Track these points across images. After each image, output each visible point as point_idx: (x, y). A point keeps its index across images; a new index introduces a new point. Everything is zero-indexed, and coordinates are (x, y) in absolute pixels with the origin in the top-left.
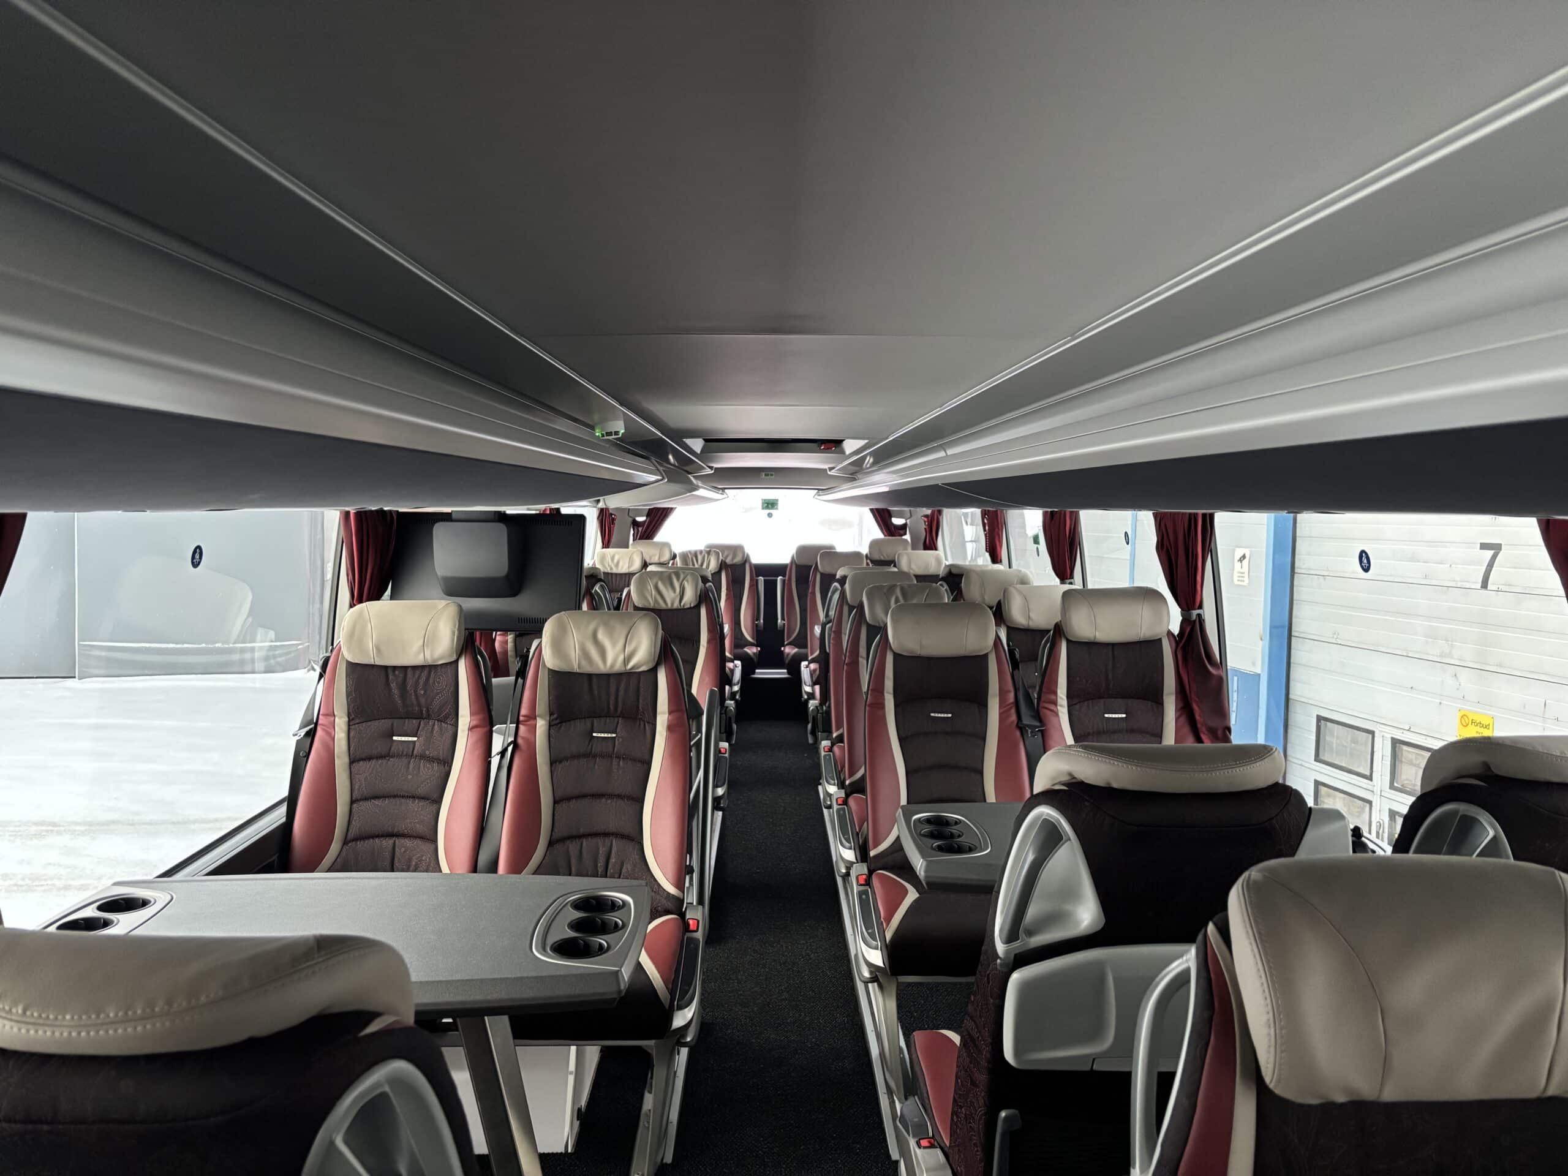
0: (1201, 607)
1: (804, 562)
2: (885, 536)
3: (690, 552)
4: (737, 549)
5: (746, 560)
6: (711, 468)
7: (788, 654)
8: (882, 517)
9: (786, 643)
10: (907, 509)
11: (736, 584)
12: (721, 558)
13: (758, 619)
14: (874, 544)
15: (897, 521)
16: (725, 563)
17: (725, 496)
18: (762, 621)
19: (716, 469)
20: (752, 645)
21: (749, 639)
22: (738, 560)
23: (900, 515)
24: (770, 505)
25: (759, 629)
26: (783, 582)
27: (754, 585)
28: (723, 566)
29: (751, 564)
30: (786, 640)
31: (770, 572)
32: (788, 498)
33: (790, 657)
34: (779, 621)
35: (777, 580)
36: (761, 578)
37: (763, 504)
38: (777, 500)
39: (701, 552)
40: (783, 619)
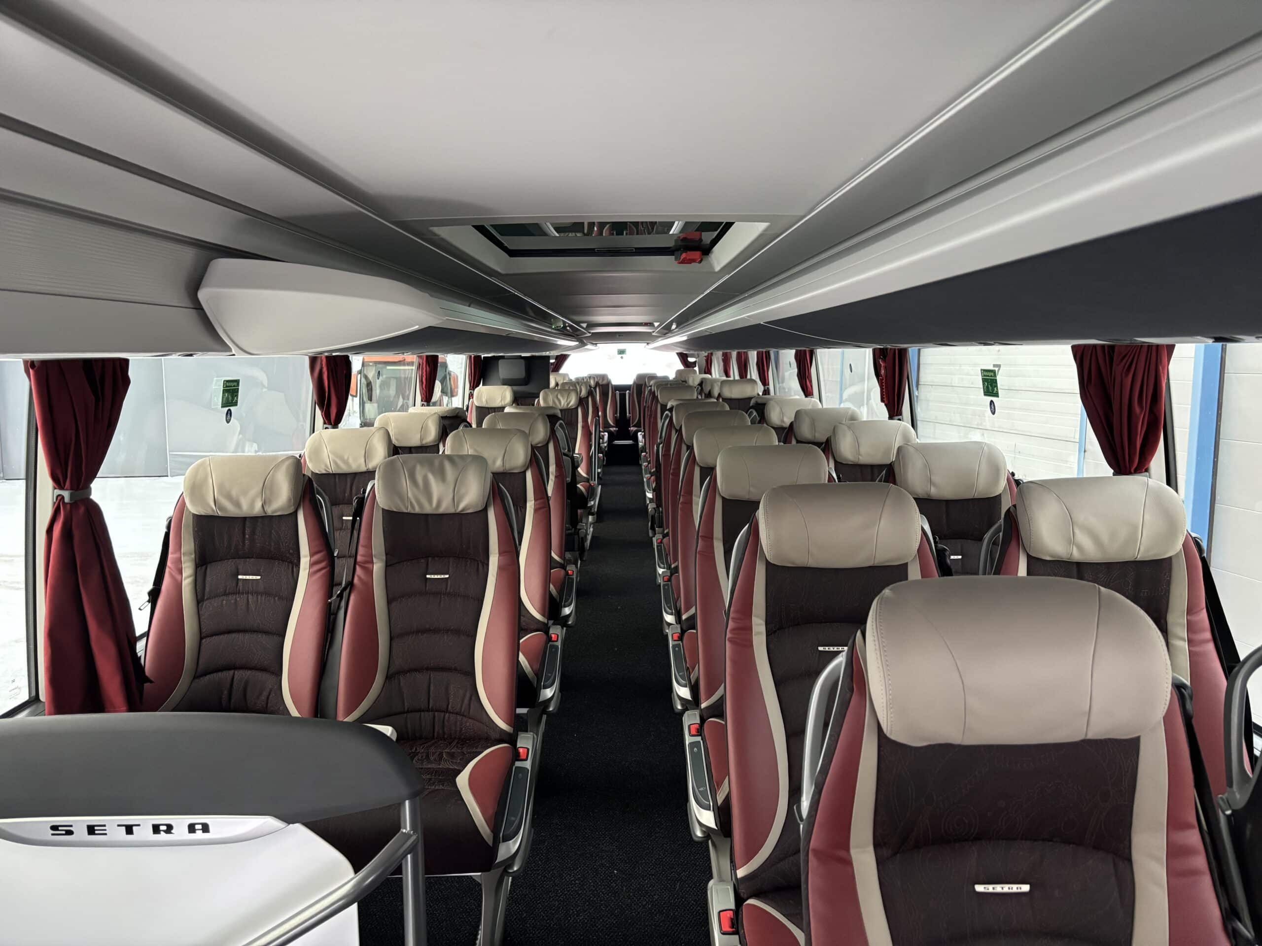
0: (768, 385)
1: (640, 383)
2: (685, 368)
3: (580, 378)
4: (604, 377)
5: (608, 383)
6: (590, 333)
7: (632, 430)
8: (683, 357)
9: (631, 426)
10: (696, 353)
11: (604, 395)
12: (596, 380)
13: (616, 413)
14: (679, 372)
15: (691, 360)
16: (599, 384)
17: (597, 348)
18: (618, 415)
19: (593, 333)
20: (613, 427)
21: (612, 424)
22: (605, 382)
23: (692, 356)
24: (622, 352)
25: (617, 419)
26: (629, 394)
27: (614, 395)
28: (597, 384)
29: (612, 385)
30: (631, 423)
31: (622, 389)
32: (631, 347)
33: (633, 431)
34: (628, 414)
35: (625, 394)
36: (617, 392)
37: (618, 352)
38: (625, 349)
39: (586, 377)
40: (629, 413)
